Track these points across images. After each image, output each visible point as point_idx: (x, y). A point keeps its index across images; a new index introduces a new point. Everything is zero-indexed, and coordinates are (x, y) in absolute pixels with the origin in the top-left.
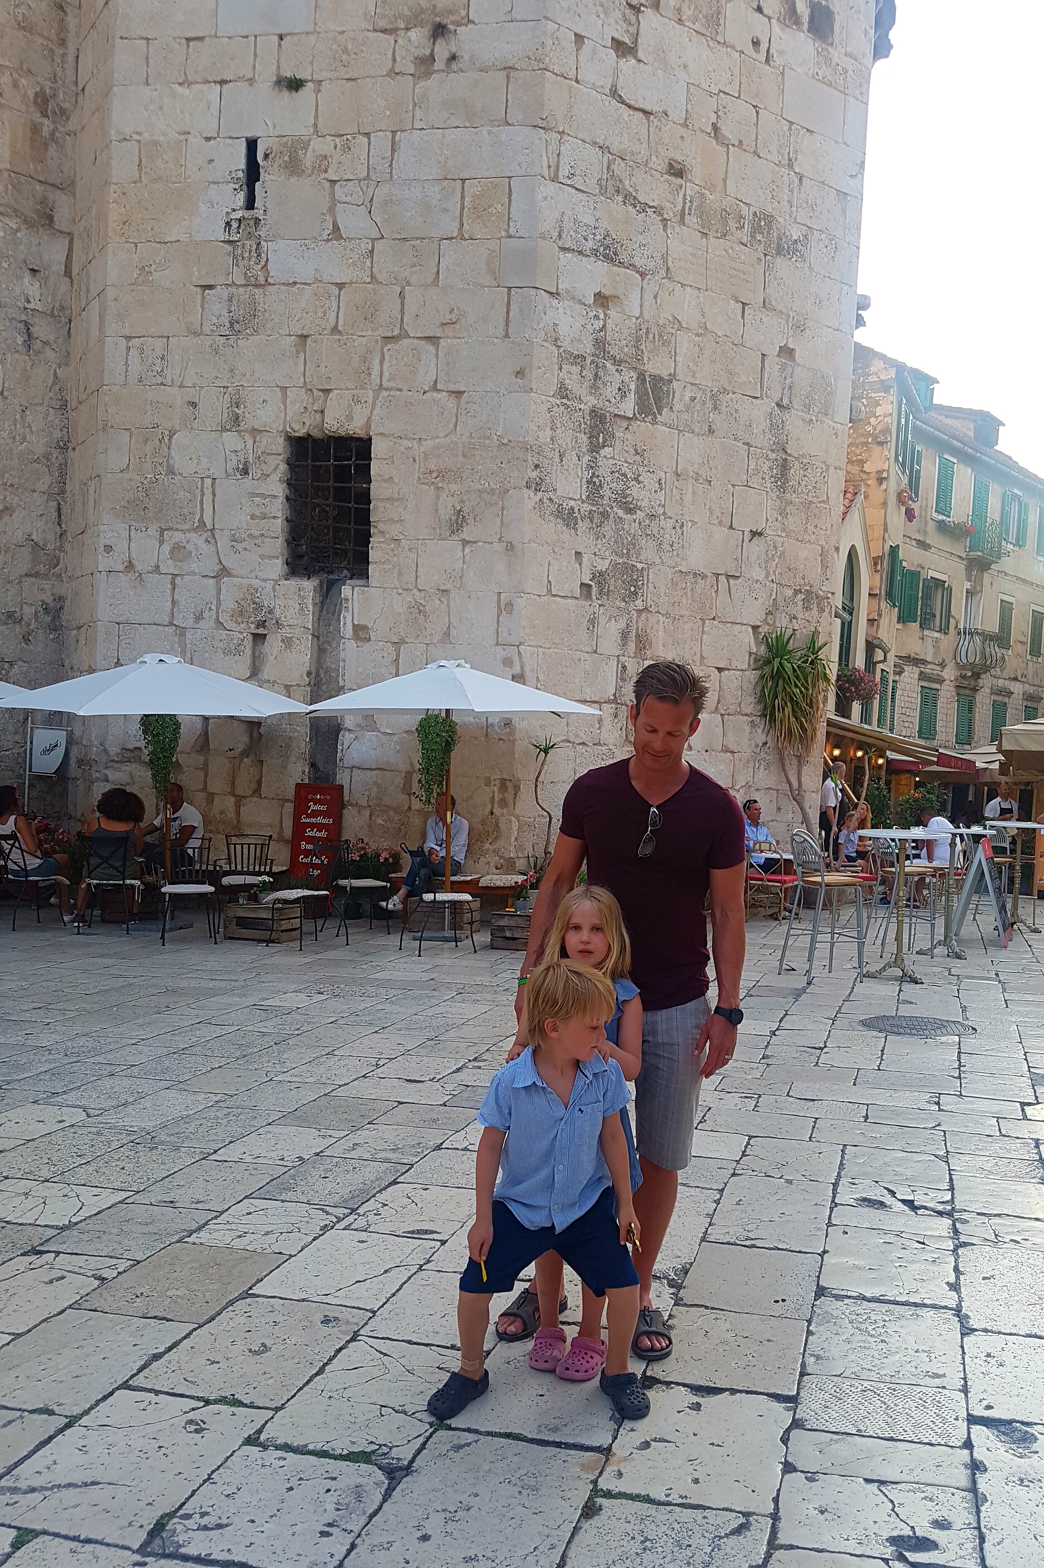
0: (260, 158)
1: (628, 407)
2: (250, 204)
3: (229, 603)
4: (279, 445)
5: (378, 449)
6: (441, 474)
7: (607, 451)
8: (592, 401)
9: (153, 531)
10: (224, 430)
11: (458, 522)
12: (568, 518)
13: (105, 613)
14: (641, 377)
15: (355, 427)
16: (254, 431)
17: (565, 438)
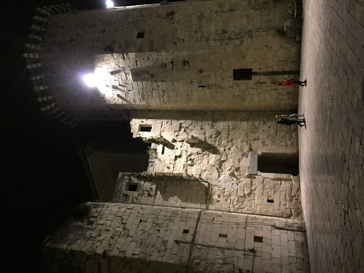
0: (200, 86)
2: (206, 87)
3: (255, 87)
5: (235, 68)
7: (233, 37)
8: (226, 40)
9: (246, 97)
10: (233, 88)
15: (232, 71)
16: (233, 85)
17: (232, 43)
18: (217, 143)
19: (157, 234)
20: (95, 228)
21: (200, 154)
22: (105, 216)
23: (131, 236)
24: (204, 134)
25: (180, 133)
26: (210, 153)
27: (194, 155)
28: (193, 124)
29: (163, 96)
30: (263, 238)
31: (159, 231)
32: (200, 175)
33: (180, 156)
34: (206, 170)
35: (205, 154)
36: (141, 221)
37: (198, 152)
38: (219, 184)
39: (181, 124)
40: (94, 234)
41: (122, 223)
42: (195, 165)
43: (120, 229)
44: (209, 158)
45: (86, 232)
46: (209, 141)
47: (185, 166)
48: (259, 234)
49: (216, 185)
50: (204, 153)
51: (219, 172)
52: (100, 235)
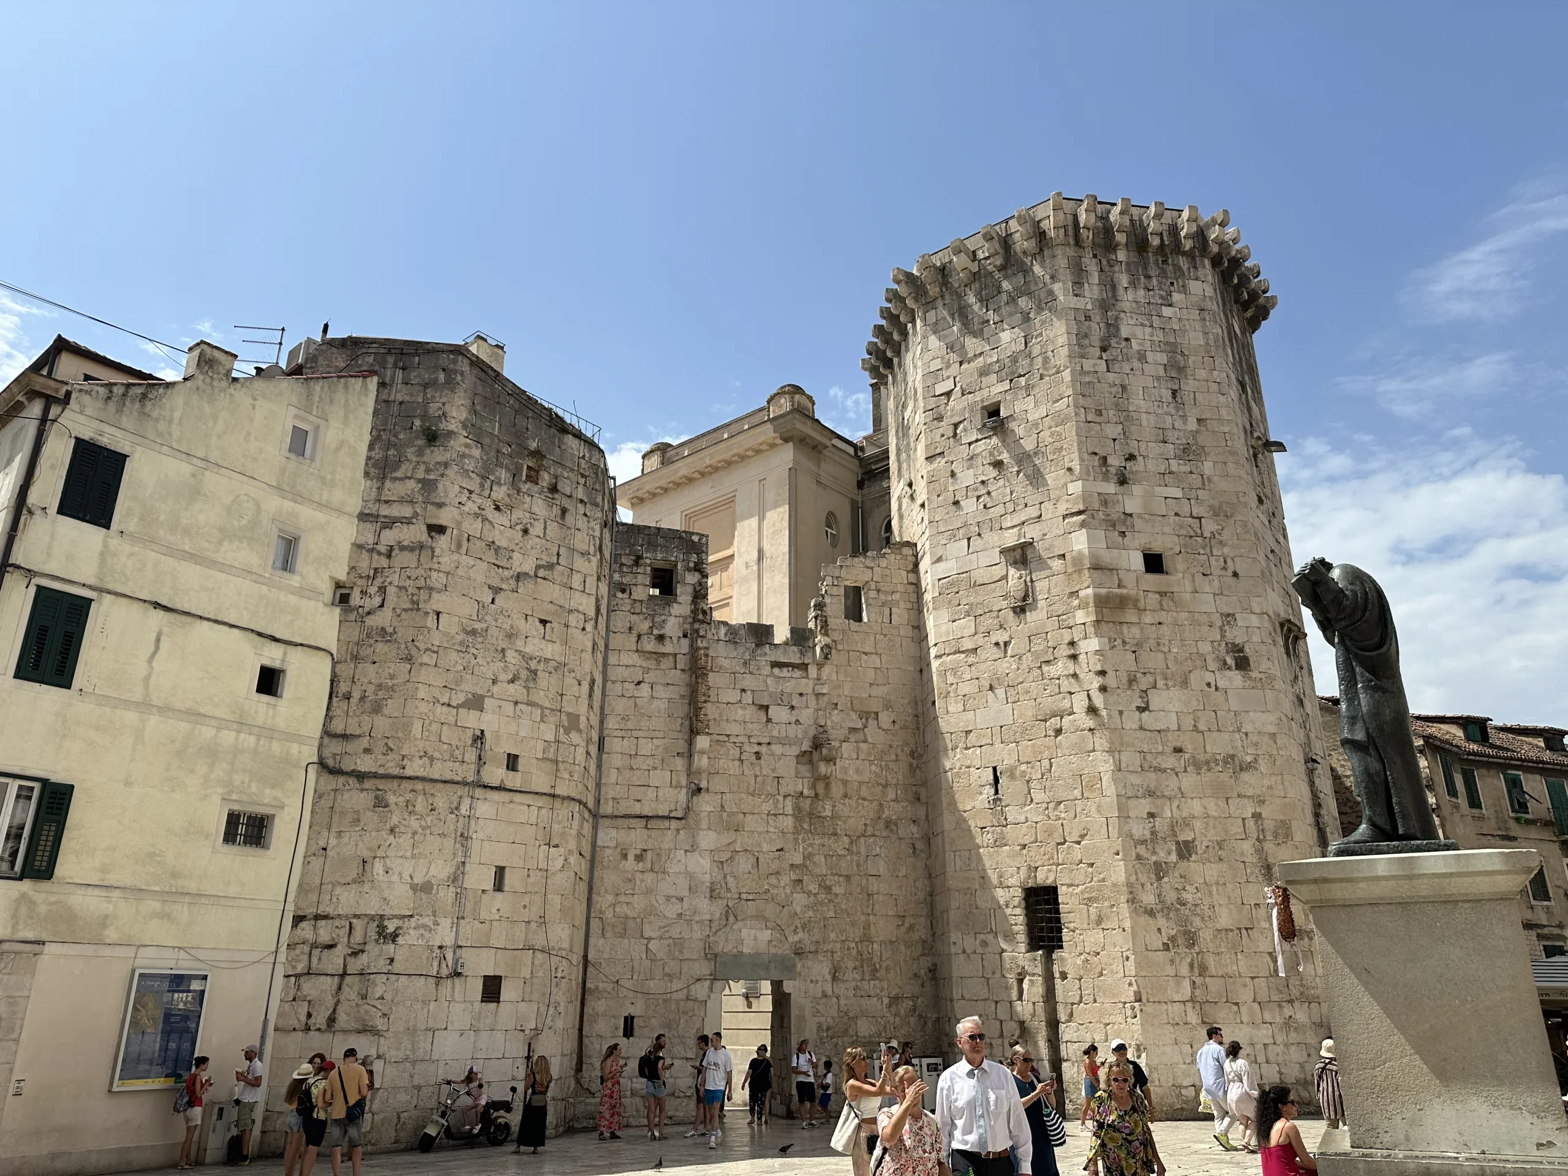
0: (998, 774)
1: (1174, 857)
2: (997, 792)
4: (1019, 893)
5: (1062, 890)
6: (1090, 899)
7: (1166, 879)
8: (1154, 858)
9: (972, 935)
11: (1100, 920)
12: (1151, 913)
13: (956, 973)
14: (1178, 843)
15: (1049, 882)
17: (1143, 878)
19: (504, 677)
20: (519, 491)
21: (778, 784)
24: (845, 795)
27: (771, 764)
30: (495, 1004)
31: (512, 681)
32: (707, 791)
33: (767, 722)
35: (776, 801)
36: (544, 622)
37: (782, 778)
38: (680, 854)
39: (875, 715)
40: (500, 493)
41: (538, 567)
43: (518, 564)
44: (766, 817)
45: (507, 469)
47: (734, 740)
48: (508, 992)
49: (675, 843)
50: (781, 799)
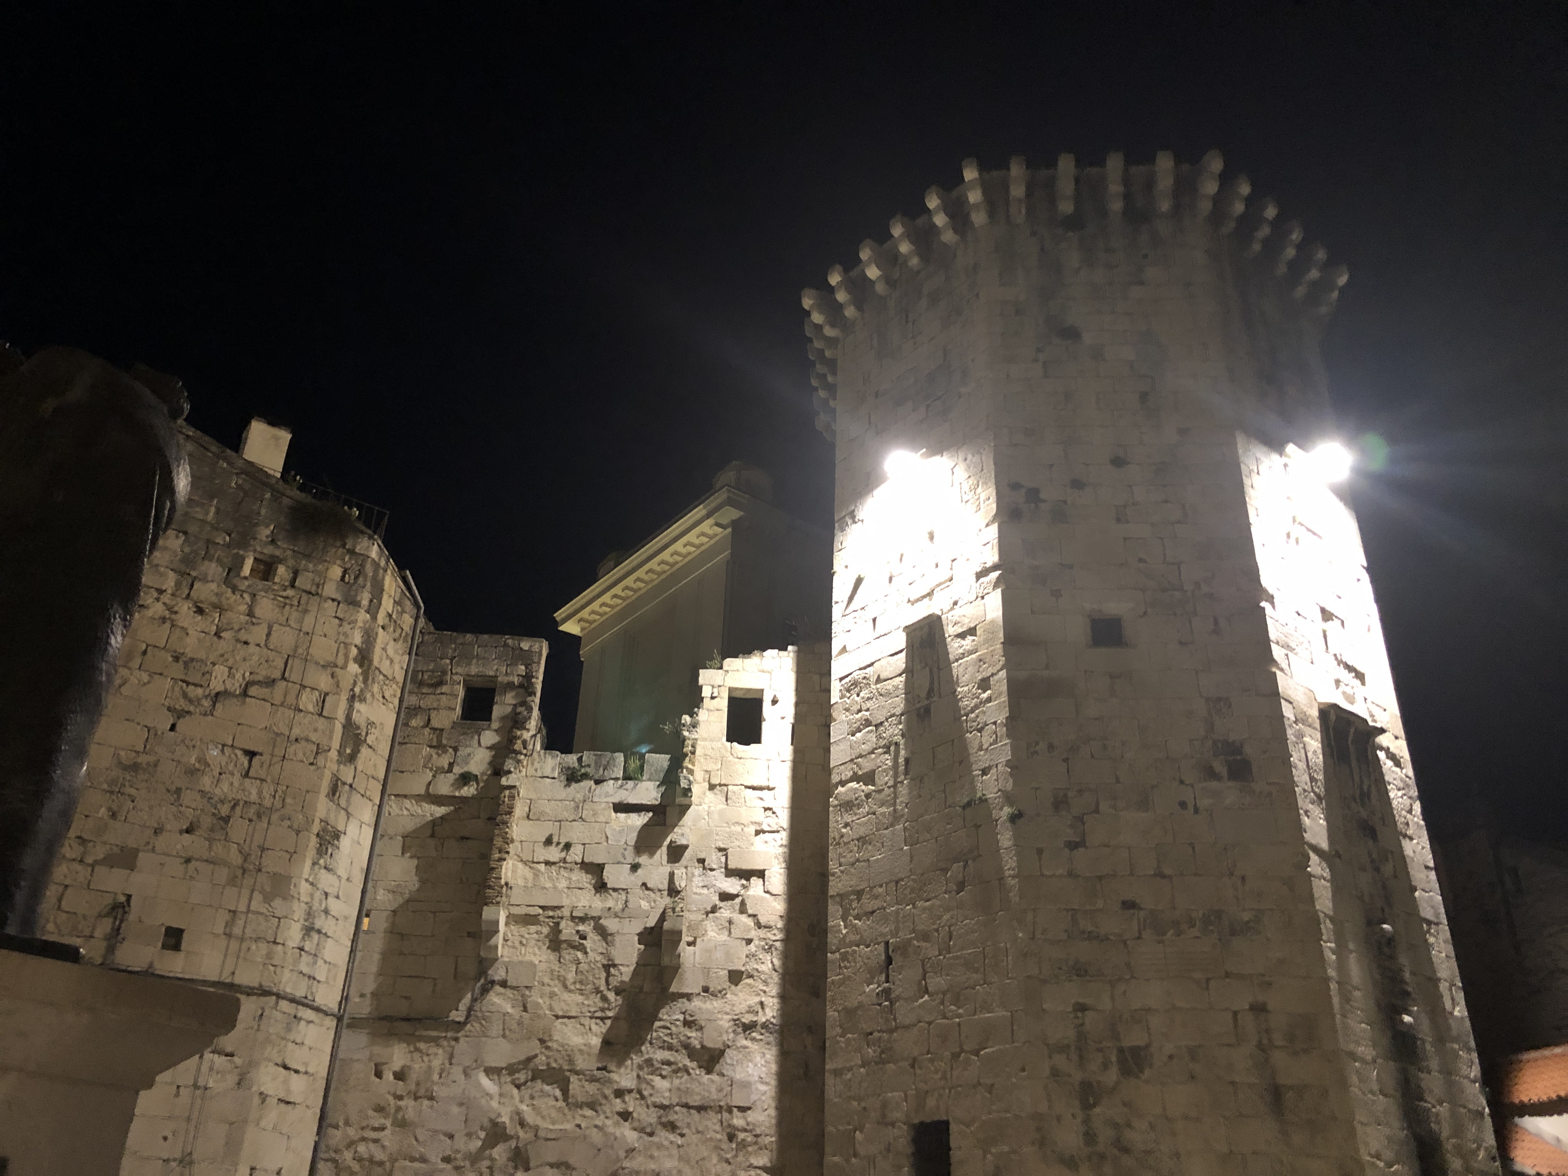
1: (1113, 1074)
2: (887, 979)
4: (905, 1132)
5: (955, 1128)
7: (1097, 1109)
8: (1081, 1075)
12: (1070, 1162)
14: (1121, 1050)
15: (940, 1115)
16: (893, 1123)
17: (1061, 1106)
18: (661, 1055)
19: (174, 826)
20: (235, 589)
21: (608, 974)
22: (295, 615)
23: (178, 727)
24: (706, 990)
25: (719, 874)
26: (609, 1022)
27: (601, 946)
28: (762, 933)
29: (855, 778)
32: (504, 984)
33: (601, 887)
34: (525, 1009)
35: (604, 999)
36: (251, 754)
37: (614, 966)
38: (457, 1072)
39: (761, 874)
40: (207, 590)
41: (248, 685)
42: (552, 956)
43: (219, 679)
44: (587, 1022)
45: (219, 561)
46: (671, 1015)
47: (551, 913)
49: (451, 1057)
50: (611, 996)
51: (512, 1069)
52: (200, 611)
